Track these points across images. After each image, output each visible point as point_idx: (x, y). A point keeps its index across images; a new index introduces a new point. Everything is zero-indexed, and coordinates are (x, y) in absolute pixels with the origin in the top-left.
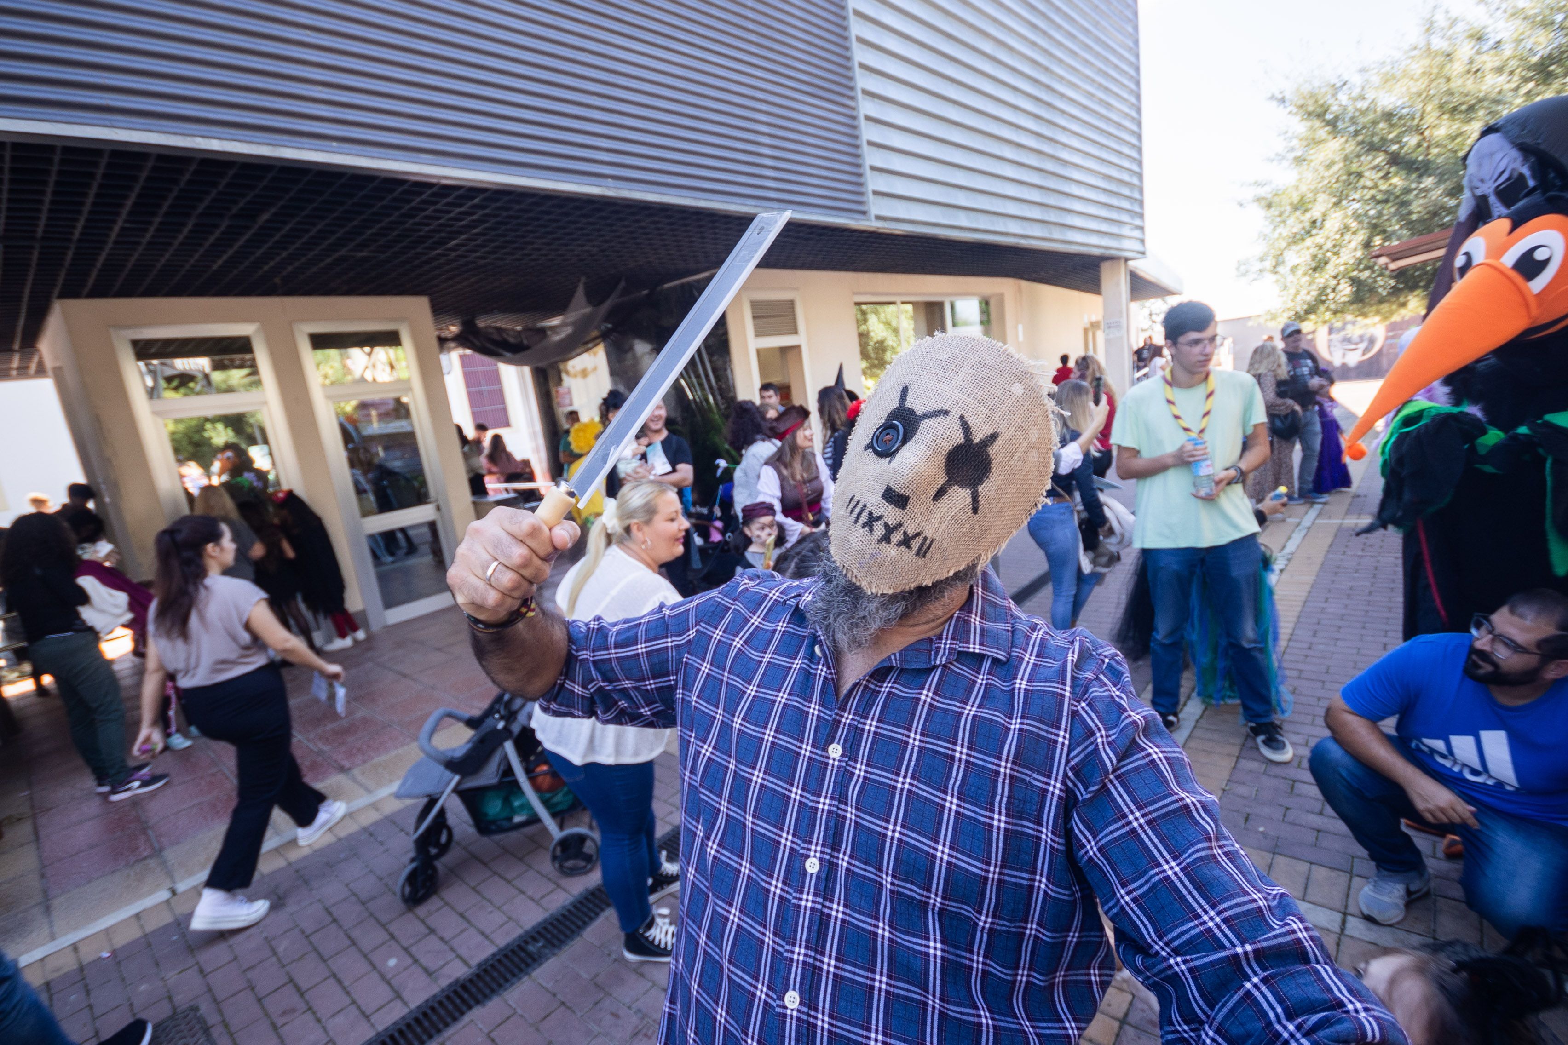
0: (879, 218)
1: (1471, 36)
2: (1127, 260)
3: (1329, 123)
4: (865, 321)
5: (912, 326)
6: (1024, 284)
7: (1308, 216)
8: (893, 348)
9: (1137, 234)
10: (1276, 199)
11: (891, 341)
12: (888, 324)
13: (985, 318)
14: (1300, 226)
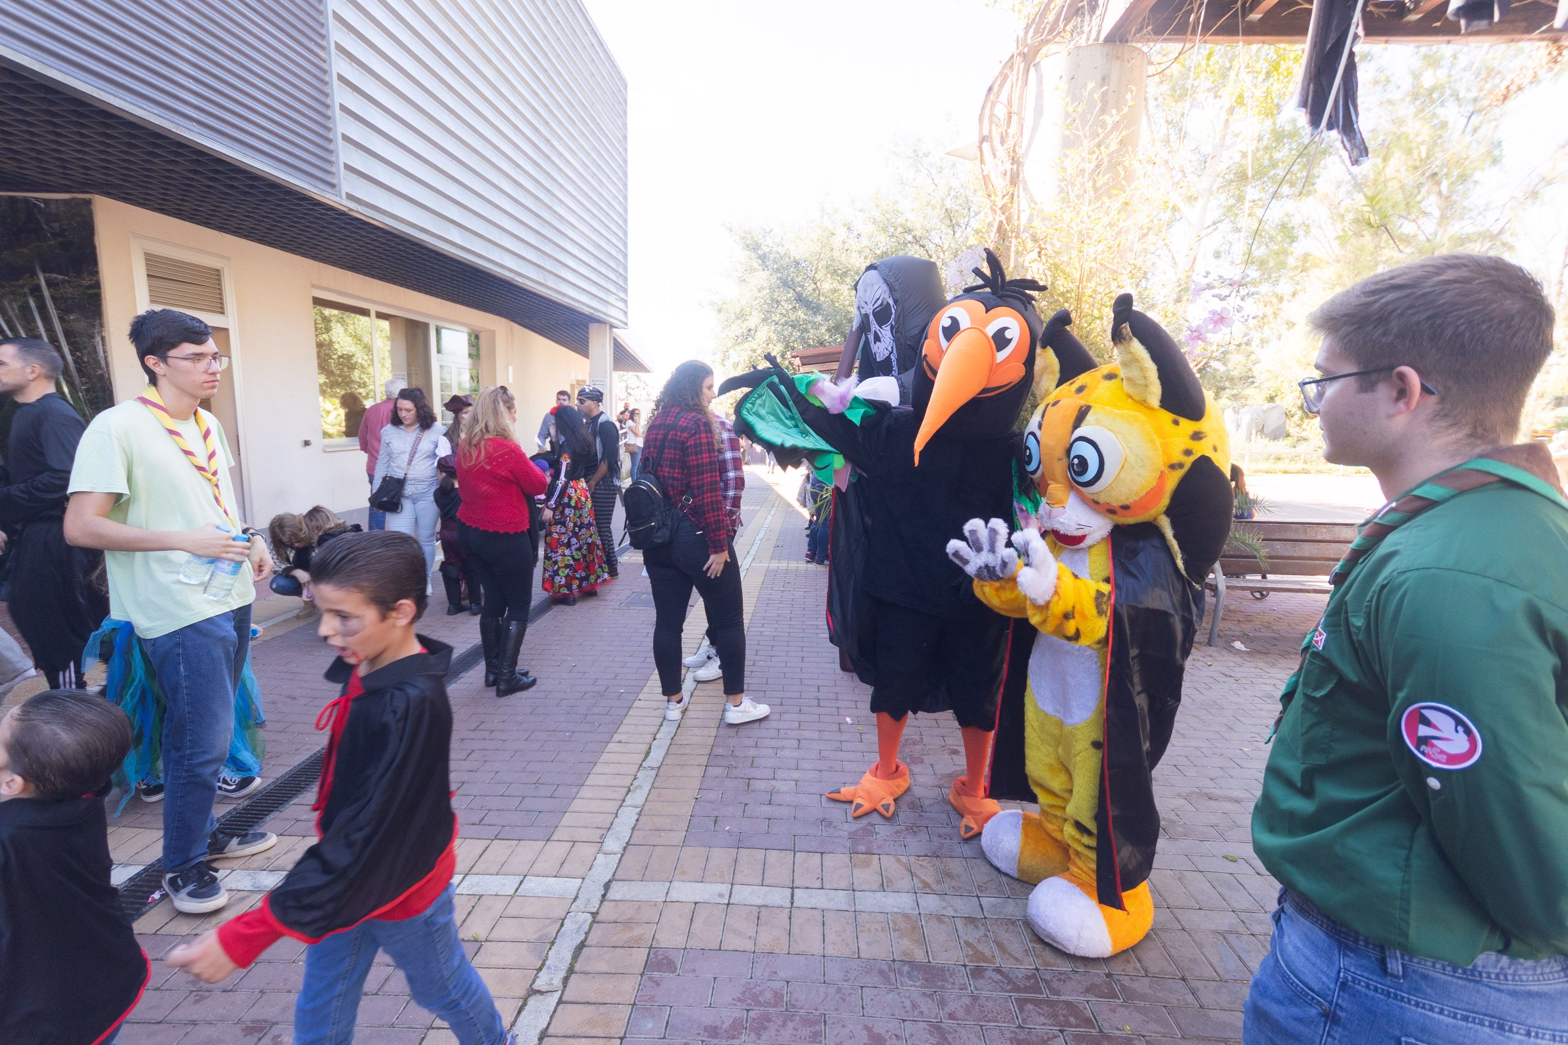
0: (350, 197)
1: (845, 225)
2: (612, 326)
3: (760, 257)
4: (328, 330)
5: (389, 348)
6: (516, 327)
7: (746, 324)
8: (362, 367)
9: (621, 305)
10: (724, 306)
11: (360, 357)
12: (357, 338)
13: (474, 352)
14: (741, 331)
